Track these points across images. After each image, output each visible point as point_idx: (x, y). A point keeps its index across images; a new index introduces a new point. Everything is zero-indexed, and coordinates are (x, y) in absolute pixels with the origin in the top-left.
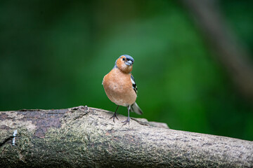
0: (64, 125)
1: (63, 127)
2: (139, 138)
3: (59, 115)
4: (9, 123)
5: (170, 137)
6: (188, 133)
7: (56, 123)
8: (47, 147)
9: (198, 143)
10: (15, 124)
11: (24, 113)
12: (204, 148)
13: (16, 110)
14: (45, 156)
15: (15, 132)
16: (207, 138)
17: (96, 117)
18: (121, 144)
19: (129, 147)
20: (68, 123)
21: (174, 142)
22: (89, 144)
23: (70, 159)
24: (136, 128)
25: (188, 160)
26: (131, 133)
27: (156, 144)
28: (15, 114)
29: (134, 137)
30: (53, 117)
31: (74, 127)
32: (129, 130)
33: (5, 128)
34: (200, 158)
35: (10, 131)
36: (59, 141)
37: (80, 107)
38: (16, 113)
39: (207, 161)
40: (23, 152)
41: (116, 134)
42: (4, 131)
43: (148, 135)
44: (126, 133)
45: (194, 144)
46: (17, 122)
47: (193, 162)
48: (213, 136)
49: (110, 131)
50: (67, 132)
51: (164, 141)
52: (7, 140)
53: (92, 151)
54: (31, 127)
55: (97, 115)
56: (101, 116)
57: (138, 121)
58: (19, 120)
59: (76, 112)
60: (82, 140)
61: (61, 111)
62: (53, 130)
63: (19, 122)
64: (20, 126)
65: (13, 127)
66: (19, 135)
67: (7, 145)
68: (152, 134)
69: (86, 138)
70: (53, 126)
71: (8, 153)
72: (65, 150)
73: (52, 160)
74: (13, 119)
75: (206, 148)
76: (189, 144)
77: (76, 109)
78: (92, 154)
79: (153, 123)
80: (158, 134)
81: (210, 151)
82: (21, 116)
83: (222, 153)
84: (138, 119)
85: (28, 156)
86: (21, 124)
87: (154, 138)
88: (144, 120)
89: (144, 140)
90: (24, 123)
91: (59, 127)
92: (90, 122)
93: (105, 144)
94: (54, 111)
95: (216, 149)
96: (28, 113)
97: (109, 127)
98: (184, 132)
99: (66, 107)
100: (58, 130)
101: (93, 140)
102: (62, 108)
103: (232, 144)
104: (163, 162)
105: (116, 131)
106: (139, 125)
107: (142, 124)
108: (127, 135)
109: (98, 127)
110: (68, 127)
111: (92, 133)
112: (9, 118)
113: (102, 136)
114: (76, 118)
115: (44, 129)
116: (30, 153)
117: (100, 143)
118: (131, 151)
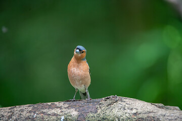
0: (99, 111)
1: (99, 112)
2: (158, 119)
3: (95, 103)
4: (58, 111)
7: (93, 109)
10: (62, 112)
11: (68, 103)
13: (62, 101)
15: (63, 118)
17: (124, 104)
20: (102, 109)
24: (156, 111)
26: (152, 115)
28: (61, 104)
29: (154, 118)
30: (91, 105)
31: (108, 112)
32: (150, 112)
33: (54, 114)
35: (59, 117)
37: (111, 96)
38: (63, 103)
41: (140, 116)
42: (54, 117)
43: (165, 115)
44: (148, 115)
46: (64, 110)
49: (135, 114)
50: (102, 116)
51: (178, 120)
54: (74, 113)
55: (125, 102)
56: (128, 103)
57: (156, 106)
58: (65, 108)
59: (108, 100)
61: (97, 100)
62: (92, 115)
64: (66, 112)
65: (61, 114)
66: (66, 120)
68: (168, 115)
69: (117, 120)
70: (91, 112)
74: (61, 108)
77: (108, 98)
79: (168, 107)
80: (172, 115)
82: (66, 106)
84: (156, 104)
86: (67, 111)
87: (170, 118)
88: (161, 105)
89: (161, 120)
90: (69, 111)
91: (96, 112)
92: (120, 107)
94: (92, 100)
96: (72, 103)
97: (134, 111)
99: (101, 97)
100: (95, 115)
102: (97, 98)
105: (140, 114)
106: (157, 108)
107: (160, 107)
108: (148, 117)
109: (126, 111)
110: (103, 112)
111: (121, 116)
112: (57, 107)
113: (129, 118)
114: (109, 105)
115: (85, 114)
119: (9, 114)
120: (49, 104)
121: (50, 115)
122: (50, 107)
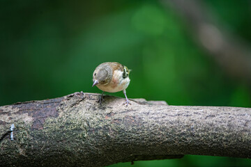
0: (61, 114)
1: (60, 116)
2: (140, 118)
3: (55, 104)
4: (5, 118)
5: (172, 114)
6: (189, 107)
7: (53, 112)
8: (46, 138)
9: (200, 116)
10: (11, 118)
11: (18, 106)
12: (207, 120)
13: (10, 104)
14: (46, 147)
15: (13, 127)
16: (209, 110)
17: (93, 102)
18: (122, 126)
19: (130, 129)
20: (65, 111)
21: (176, 118)
22: (89, 130)
23: (72, 148)
24: (136, 109)
25: (192, 135)
26: (131, 114)
27: (158, 122)
28: (9, 108)
29: (134, 117)
30: (49, 107)
31: (72, 115)
32: (128, 111)
33: (1, 123)
34: (204, 131)
35: (7, 125)
36: (58, 131)
37: (76, 93)
38: (11, 107)
39: (212, 134)
40: (22, 146)
41: (116, 117)
42: (1, 127)
43: (148, 113)
44: (126, 114)
45: (197, 118)
46: (13, 116)
47: (198, 136)
48: (215, 108)
49: (109, 114)
50: (65, 120)
51: (166, 118)
52: (4, 136)
53: (94, 137)
54: (28, 119)
57: (136, 102)
58: (15, 113)
59: (72, 99)
60: (82, 127)
61: (57, 100)
62: (51, 120)
63: (15, 116)
64: (17, 119)
65: (10, 121)
66: (17, 129)
67: (5, 141)
68: (153, 112)
69: (85, 124)
70: (50, 116)
71: (7, 149)
72: (66, 139)
73: (53, 151)
74: (9, 113)
75: (210, 120)
76: (192, 118)
77: (71, 96)
78: (93, 140)
79: (152, 102)
80: (158, 112)
81: (214, 123)
82: (16, 110)
83: (227, 124)
84: (136, 100)
85: (28, 150)
86: (17, 117)
87: (156, 116)
88: (142, 100)
89: (145, 120)
90: (20, 117)
91: (57, 116)
92: (88, 107)
93: (106, 128)
94: (50, 101)
95: (220, 120)
96: (23, 106)
97: (108, 111)
98: (185, 107)
99: (61, 96)
100: (56, 120)
101: (93, 126)
102: (57, 97)
103: (235, 113)
104: (167, 139)
105: (115, 113)
106: (138, 105)
107: (140, 103)
108: (127, 117)
109: (96, 111)
110: (66, 116)
111: (90, 118)
112: (4, 113)
113: (102, 121)
114: (73, 105)
115: (42, 120)
116: (30, 146)
117: (101, 128)
118: (133, 132)
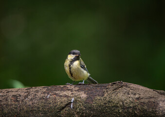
1: (105, 96)
2: (158, 104)
3: (103, 87)
4: (69, 93)
7: (101, 93)
8: (94, 109)
10: (72, 94)
11: (79, 86)
14: (93, 116)
15: (73, 99)
17: (128, 89)
18: (146, 107)
19: (151, 110)
20: (109, 93)
22: (123, 107)
24: (156, 97)
26: (152, 100)
28: (73, 87)
29: (154, 103)
30: (98, 89)
31: (113, 96)
32: (151, 98)
33: (66, 96)
35: (69, 98)
36: (103, 106)
37: (117, 82)
40: (78, 113)
41: (142, 101)
42: (65, 99)
44: (149, 100)
46: (74, 92)
49: (138, 99)
50: (108, 99)
52: (67, 105)
53: (126, 112)
54: (83, 96)
55: (129, 87)
56: (132, 88)
57: (158, 92)
58: (75, 91)
59: (114, 86)
60: (118, 105)
61: (104, 85)
62: (99, 98)
64: (76, 95)
65: (71, 96)
66: (75, 101)
67: (67, 109)
69: (121, 103)
70: (99, 95)
71: (68, 114)
72: (107, 112)
74: (71, 90)
77: (114, 83)
78: (125, 114)
82: (77, 88)
85: (81, 116)
86: (77, 93)
89: (161, 105)
90: (79, 93)
91: (103, 95)
92: (124, 92)
93: (134, 108)
94: (100, 85)
97: (137, 96)
99: (108, 82)
100: (102, 98)
101: (126, 105)
105: (142, 98)
108: (149, 102)
109: (129, 95)
110: (109, 96)
111: (125, 100)
112: (69, 90)
113: (132, 102)
114: (116, 89)
115: (93, 97)
116: (83, 113)
117: (131, 107)
118: (152, 113)
119: (26, 94)
120: (62, 86)
121: (61, 96)
122: (62, 89)
